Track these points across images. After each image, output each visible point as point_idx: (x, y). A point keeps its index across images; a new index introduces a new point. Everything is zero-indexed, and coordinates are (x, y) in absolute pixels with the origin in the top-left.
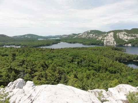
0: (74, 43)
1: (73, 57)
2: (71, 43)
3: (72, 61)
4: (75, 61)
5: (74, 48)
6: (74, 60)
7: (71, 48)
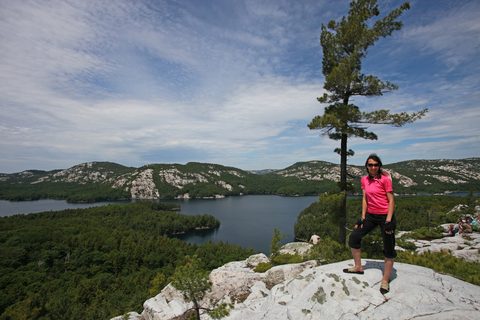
0: (33, 200)
1: (29, 245)
2: (20, 199)
3: (25, 260)
4: (36, 260)
5: (32, 217)
6: (32, 255)
7: (23, 217)
